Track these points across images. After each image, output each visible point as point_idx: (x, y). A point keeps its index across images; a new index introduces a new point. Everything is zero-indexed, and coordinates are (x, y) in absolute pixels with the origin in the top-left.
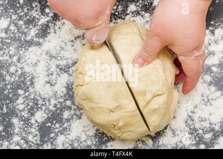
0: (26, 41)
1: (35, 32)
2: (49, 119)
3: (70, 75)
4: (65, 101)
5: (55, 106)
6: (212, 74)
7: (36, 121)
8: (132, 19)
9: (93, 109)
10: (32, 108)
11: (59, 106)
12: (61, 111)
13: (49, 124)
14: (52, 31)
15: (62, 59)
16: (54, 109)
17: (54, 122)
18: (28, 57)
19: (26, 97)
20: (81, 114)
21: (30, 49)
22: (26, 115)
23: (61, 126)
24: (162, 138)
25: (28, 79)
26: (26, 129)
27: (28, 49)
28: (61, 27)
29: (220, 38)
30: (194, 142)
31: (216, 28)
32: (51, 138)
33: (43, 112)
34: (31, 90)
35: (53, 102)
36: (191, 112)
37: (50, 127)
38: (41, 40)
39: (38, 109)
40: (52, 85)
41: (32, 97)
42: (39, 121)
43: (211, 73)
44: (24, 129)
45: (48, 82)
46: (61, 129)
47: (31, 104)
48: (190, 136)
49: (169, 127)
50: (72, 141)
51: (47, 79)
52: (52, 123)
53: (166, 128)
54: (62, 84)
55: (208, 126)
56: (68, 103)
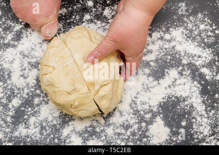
0: (4, 44)
1: (11, 36)
2: (23, 105)
3: (39, 70)
4: (35, 91)
5: (28, 94)
6: (151, 68)
7: (13, 106)
8: (87, 25)
9: (55, 92)
10: (10, 96)
11: (31, 94)
12: (32, 98)
13: (23, 108)
14: (25, 35)
15: (32, 58)
16: (27, 96)
17: (27, 107)
18: (6, 56)
19: (5, 87)
20: (48, 100)
21: (8, 50)
22: (5, 102)
23: (32, 110)
24: (112, 118)
25: (6, 73)
26: (5, 112)
27: (6, 50)
28: (32, 32)
29: (156, 40)
30: (137, 121)
31: (153, 32)
32: (25, 119)
33: (18, 99)
34: (9, 82)
35: (26, 91)
36: (135, 97)
37: (24, 111)
38: (16, 43)
39: (14, 97)
40: (25, 78)
41: (9, 87)
42: (15, 106)
43: (149, 67)
44: (3, 113)
45: (22, 76)
46: (33, 112)
47: (9, 93)
48: (134, 116)
49: (117, 109)
50: (41, 121)
51: (21, 74)
52: (25, 107)
53: (114, 110)
54: (33, 77)
55: (148, 108)
56: (38, 92)
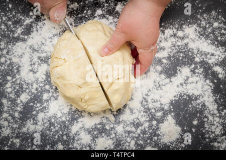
0: (14, 38)
1: (21, 30)
2: (31, 100)
3: (49, 65)
4: (44, 86)
5: (37, 89)
6: (163, 65)
7: (21, 101)
8: (99, 20)
10: (18, 91)
11: (39, 89)
12: (41, 93)
13: (32, 104)
14: (35, 29)
15: (42, 52)
16: (36, 92)
18: (15, 51)
19: (13, 82)
20: (58, 96)
21: (17, 44)
22: (13, 97)
23: (41, 106)
24: (122, 116)
25: (15, 68)
26: (13, 108)
27: (15, 44)
28: (42, 26)
29: (169, 37)
30: (148, 119)
31: (166, 29)
32: (33, 115)
33: (26, 94)
34: (17, 76)
35: (35, 86)
36: (146, 95)
37: (32, 106)
38: (26, 37)
39: (22, 92)
40: (34, 73)
41: (18, 82)
42: (23, 101)
43: (161, 64)
44: (11, 108)
45: (31, 71)
46: (41, 107)
47: (17, 88)
48: (145, 114)
49: (127, 107)
50: (50, 117)
51: (31, 68)
52: (34, 103)
53: (125, 106)
54: (42, 72)
55: (159, 106)
56: (47, 87)
